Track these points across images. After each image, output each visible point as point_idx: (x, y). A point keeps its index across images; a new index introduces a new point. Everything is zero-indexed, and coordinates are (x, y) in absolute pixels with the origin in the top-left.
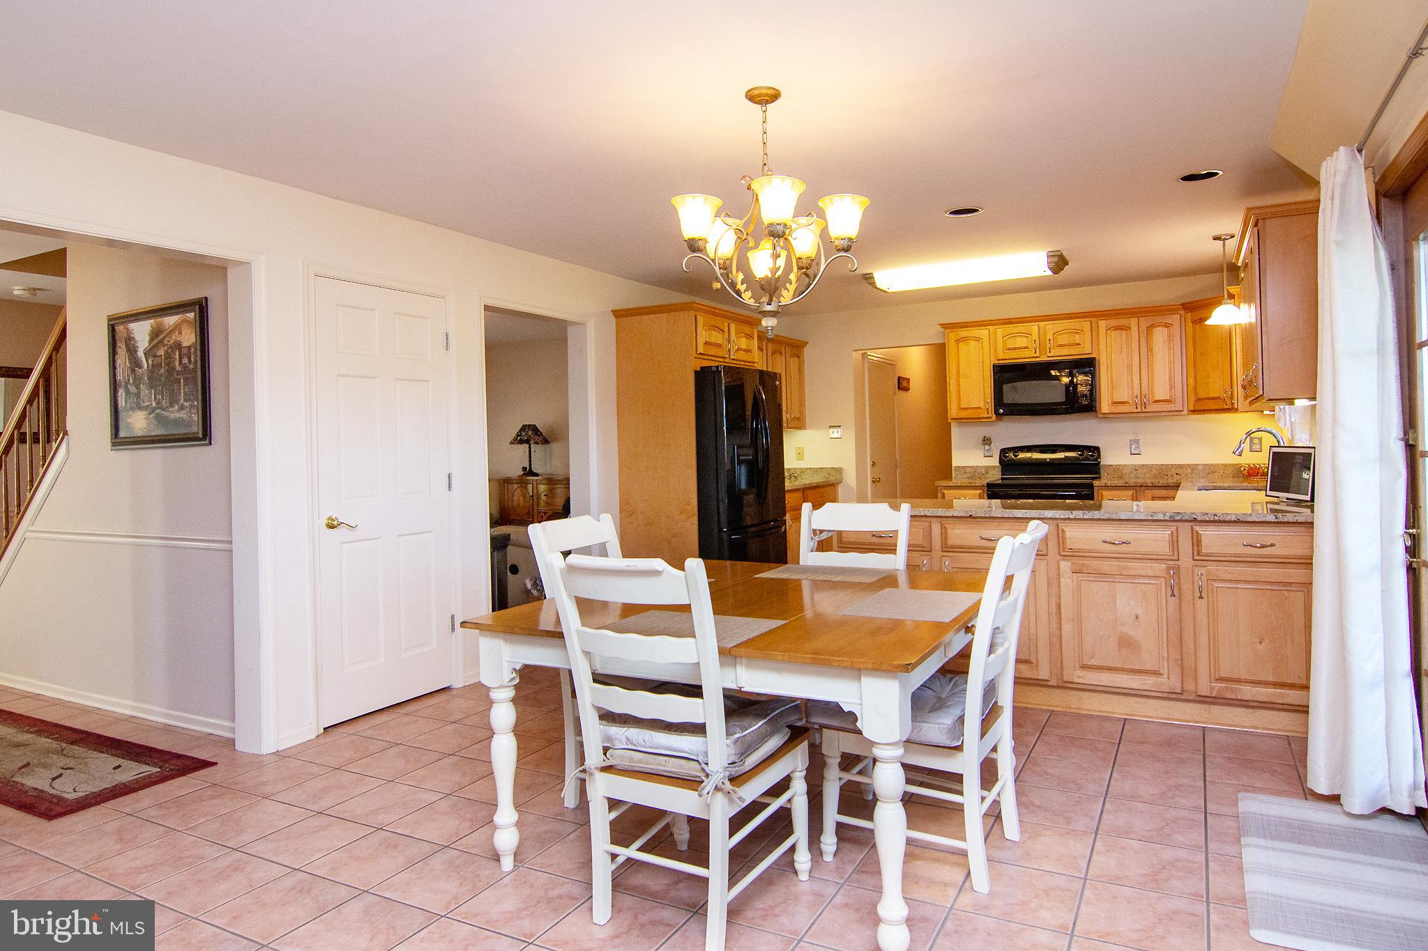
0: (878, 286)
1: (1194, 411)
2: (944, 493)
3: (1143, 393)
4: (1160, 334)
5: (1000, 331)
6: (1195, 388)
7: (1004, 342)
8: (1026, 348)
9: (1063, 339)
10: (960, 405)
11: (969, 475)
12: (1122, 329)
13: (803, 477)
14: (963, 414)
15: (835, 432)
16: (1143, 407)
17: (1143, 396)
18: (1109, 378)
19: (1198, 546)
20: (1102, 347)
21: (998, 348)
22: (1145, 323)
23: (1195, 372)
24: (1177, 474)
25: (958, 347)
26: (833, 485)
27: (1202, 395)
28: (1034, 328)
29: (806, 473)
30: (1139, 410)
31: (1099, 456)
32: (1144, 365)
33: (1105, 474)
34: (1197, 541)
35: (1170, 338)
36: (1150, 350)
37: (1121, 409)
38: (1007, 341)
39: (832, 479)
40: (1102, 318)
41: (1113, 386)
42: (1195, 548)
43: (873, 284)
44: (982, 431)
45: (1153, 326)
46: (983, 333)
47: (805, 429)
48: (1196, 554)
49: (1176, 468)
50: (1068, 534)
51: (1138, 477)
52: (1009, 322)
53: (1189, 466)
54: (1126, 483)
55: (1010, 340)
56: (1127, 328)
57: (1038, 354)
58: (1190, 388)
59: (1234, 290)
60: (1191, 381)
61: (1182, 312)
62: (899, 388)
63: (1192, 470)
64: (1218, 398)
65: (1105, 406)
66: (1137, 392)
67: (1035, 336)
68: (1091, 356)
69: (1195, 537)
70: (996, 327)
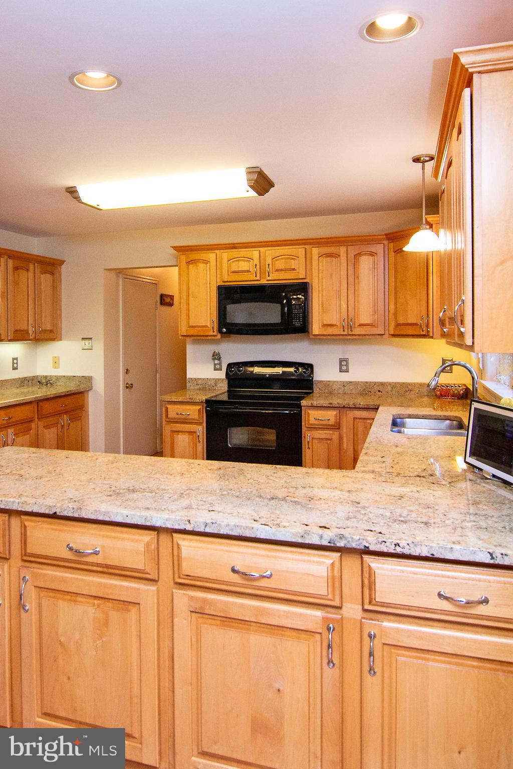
0: (83, 201)
1: (394, 335)
2: (167, 408)
3: (350, 317)
4: (365, 262)
5: (225, 255)
6: (395, 314)
7: (229, 266)
8: (248, 271)
9: (280, 265)
10: (189, 323)
11: (201, 387)
12: (332, 256)
13: (58, 384)
14: (192, 332)
15: (87, 344)
16: (350, 330)
17: (349, 321)
18: (320, 303)
19: (370, 589)
20: (315, 273)
21: (224, 271)
22: (353, 250)
23: (396, 299)
24: (379, 391)
25: (188, 268)
26: (81, 393)
27: (401, 320)
28: (255, 253)
29: (61, 381)
30: (346, 333)
31: (312, 372)
32: (351, 291)
33: (318, 389)
34: (368, 582)
35: (375, 266)
36: (356, 277)
37: (330, 331)
38: (232, 264)
39: (82, 387)
40: (316, 246)
41: (324, 310)
42: (366, 591)
43: (77, 198)
44: (211, 349)
45: (360, 254)
46: (211, 256)
47: (61, 340)
48: (367, 600)
49: (379, 386)
50: (185, 552)
51: (345, 393)
52: (234, 246)
53: (390, 384)
54: (331, 404)
55: (234, 264)
56: (337, 256)
57: (258, 278)
58: (390, 315)
59: (431, 218)
60: (392, 307)
61: (386, 242)
62: (161, 304)
63: (392, 388)
64: (416, 324)
65: (316, 328)
66: (344, 316)
67: (256, 261)
68: (305, 281)
69: (366, 575)
70: (222, 251)
